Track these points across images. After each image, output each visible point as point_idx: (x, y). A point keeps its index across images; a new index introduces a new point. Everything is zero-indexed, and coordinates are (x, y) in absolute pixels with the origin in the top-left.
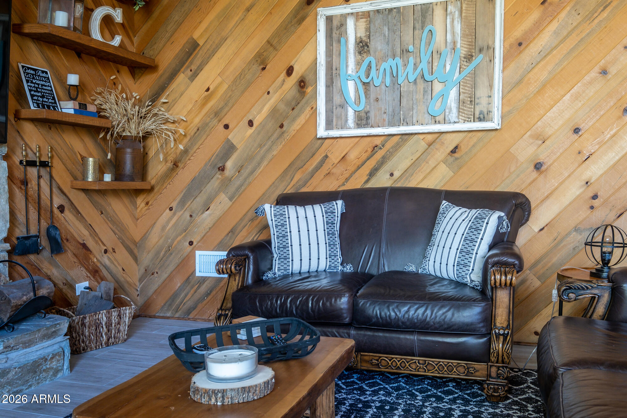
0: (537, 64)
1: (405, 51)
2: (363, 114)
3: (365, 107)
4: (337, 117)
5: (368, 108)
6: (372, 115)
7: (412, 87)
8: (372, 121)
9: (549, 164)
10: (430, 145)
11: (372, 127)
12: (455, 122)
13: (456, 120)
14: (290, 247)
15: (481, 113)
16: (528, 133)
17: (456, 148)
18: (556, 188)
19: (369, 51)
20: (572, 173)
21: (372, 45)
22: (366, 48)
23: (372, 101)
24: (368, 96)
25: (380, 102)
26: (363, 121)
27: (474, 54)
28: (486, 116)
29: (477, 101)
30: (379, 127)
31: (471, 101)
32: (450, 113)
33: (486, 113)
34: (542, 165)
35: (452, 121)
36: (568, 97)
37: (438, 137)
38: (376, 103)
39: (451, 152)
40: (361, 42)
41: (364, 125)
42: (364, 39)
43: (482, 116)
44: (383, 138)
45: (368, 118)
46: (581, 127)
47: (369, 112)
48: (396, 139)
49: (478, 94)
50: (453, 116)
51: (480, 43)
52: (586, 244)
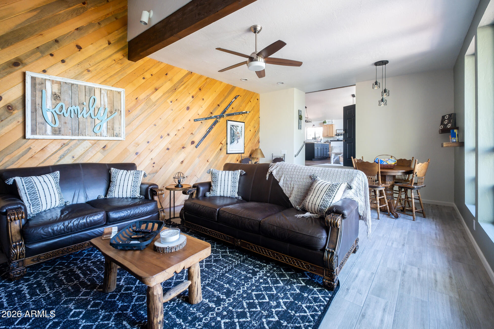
0: (135, 119)
1: (81, 104)
2: (57, 129)
3: (59, 125)
4: (39, 129)
5: (60, 126)
6: (62, 129)
7: (85, 120)
8: (62, 132)
9: (140, 153)
10: (93, 145)
11: (62, 135)
12: (105, 136)
13: (106, 136)
14: (39, 198)
15: (116, 134)
16: (133, 142)
17: (105, 146)
18: (143, 161)
19: (60, 100)
20: (147, 156)
21: (62, 97)
22: (58, 98)
23: (62, 123)
24: (60, 121)
25: (67, 124)
26: (57, 132)
27: (113, 111)
28: (118, 135)
29: (114, 129)
30: (67, 135)
31: (112, 129)
32: (103, 132)
33: (118, 134)
34: (138, 153)
35: (104, 136)
36: (145, 131)
37: (97, 142)
38: (65, 124)
39: (103, 148)
40: (55, 94)
41: (58, 134)
42: (57, 93)
43: (117, 135)
44: (68, 141)
45: (60, 131)
46: (149, 141)
47: (61, 128)
48: (75, 141)
49: (115, 126)
50: (105, 133)
51: (115, 108)
52: (173, 178)
